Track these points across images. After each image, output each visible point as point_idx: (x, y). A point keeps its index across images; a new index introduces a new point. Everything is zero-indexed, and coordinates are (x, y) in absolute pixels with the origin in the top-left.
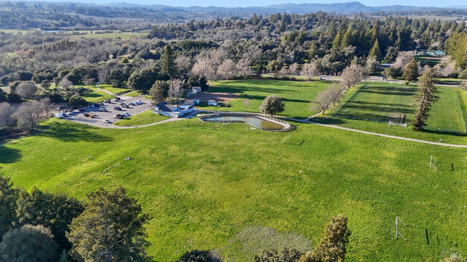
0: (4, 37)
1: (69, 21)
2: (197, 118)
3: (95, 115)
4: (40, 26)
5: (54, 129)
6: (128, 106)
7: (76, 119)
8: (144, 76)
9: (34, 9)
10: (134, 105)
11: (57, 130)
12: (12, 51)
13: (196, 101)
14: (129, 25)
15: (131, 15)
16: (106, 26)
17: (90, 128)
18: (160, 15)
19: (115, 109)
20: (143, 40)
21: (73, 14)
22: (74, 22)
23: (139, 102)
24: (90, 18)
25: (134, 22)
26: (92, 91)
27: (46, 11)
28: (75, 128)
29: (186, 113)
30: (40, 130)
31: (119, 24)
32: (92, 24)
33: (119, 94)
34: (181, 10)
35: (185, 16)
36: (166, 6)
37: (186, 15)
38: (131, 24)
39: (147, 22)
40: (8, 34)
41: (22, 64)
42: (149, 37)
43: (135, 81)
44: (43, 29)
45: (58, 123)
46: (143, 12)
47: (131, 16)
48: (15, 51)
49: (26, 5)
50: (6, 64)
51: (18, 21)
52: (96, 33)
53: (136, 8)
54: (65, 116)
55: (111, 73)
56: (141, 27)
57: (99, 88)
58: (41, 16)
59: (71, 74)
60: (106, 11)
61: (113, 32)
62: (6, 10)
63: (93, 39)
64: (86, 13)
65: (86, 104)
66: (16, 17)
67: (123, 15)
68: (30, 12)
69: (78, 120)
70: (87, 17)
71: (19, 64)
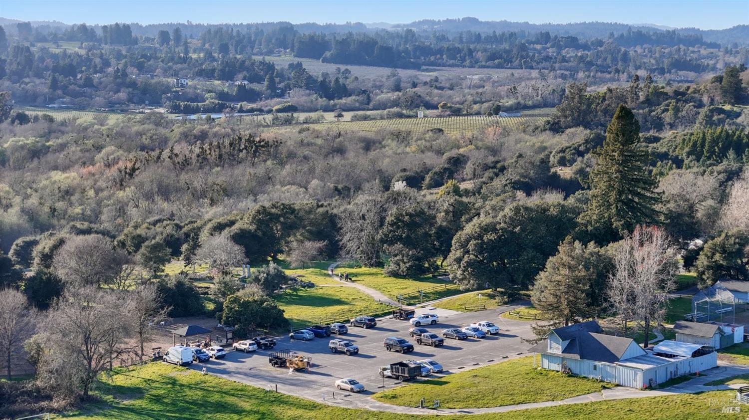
0: (50, 132)
1: (266, 83)
2: (730, 394)
3: (311, 362)
4: (169, 99)
5: (157, 399)
6: (442, 341)
7: (239, 373)
8: (517, 229)
9: (157, 46)
10: (464, 338)
11: (167, 404)
12: (65, 169)
13: (728, 330)
14: (480, 90)
15: (492, 57)
16: (395, 95)
17: (286, 403)
18: (605, 59)
19: (389, 347)
20: (527, 137)
21: (283, 60)
22: (281, 85)
23: (485, 329)
24: (339, 69)
25: (500, 83)
26: (311, 285)
27: (195, 52)
28: (230, 399)
29: (681, 372)
30: (109, 398)
31: (441, 88)
32: (343, 91)
33: (414, 299)
34: (694, 38)
35: (705, 62)
36: (629, 28)
37: (711, 56)
38: (488, 88)
39: (550, 81)
40: (64, 123)
41: (89, 204)
42: (555, 128)
43: (480, 249)
44: (176, 109)
45: (174, 382)
46: (538, 47)
47: (490, 63)
48: (76, 166)
49: (133, 35)
50: (41, 204)
51: (101, 83)
52: (355, 119)
53: (512, 35)
54: (201, 360)
55: (389, 219)
56: (526, 96)
57: (338, 279)
58: (174, 67)
59: (246, 226)
60: (401, 48)
61: (416, 116)
62: (69, 52)
63: (340, 135)
64: (328, 54)
65: (280, 324)
66: (96, 72)
67: (463, 60)
68: (144, 56)
69: (246, 374)
70: (331, 68)
71: (81, 205)
